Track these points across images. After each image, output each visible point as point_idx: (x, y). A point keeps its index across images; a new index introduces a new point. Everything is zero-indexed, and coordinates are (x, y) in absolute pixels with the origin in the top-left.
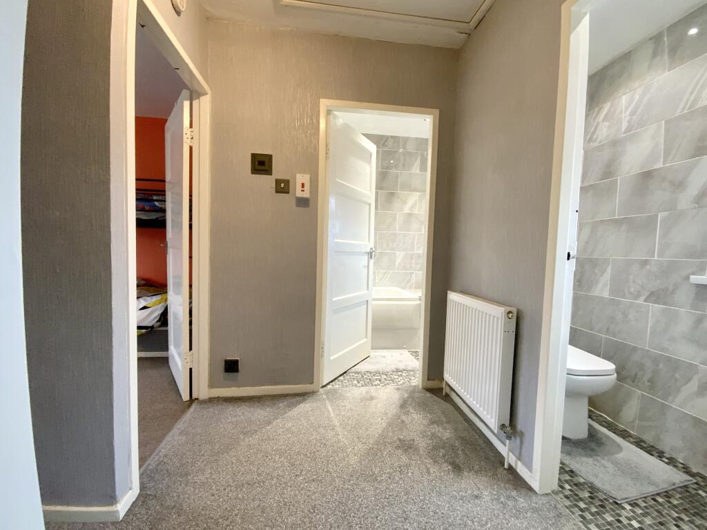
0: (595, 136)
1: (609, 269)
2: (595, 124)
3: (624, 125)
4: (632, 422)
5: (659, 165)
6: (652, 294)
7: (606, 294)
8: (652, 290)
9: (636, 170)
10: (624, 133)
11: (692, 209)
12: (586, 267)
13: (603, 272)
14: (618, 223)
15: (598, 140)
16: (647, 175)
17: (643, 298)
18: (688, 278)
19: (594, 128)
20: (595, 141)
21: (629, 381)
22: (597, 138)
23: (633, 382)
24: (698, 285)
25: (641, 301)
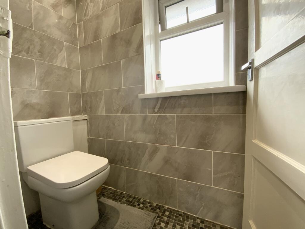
0: (87, 12)
1: (103, 97)
2: (87, 4)
3: (101, 6)
4: (124, 186)
5: (119, 30)
6: (124, 108)
7: (104, 114)
8: (123, 106)
9: (108, 35)
10: (101, 11)
11: (135, 56)
12: (92, 98)
13: (101, 99)
14: (103, 68)
15: (89, 15)
16: (114, 37)
17: (120, 112)
18: (137, 96)
19: (86, 6)
20: (88, 16)
21: (119, 162)
22: (88, 14)
23: (121, 162)
24: (142, 99)
25: (119, 114)
